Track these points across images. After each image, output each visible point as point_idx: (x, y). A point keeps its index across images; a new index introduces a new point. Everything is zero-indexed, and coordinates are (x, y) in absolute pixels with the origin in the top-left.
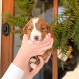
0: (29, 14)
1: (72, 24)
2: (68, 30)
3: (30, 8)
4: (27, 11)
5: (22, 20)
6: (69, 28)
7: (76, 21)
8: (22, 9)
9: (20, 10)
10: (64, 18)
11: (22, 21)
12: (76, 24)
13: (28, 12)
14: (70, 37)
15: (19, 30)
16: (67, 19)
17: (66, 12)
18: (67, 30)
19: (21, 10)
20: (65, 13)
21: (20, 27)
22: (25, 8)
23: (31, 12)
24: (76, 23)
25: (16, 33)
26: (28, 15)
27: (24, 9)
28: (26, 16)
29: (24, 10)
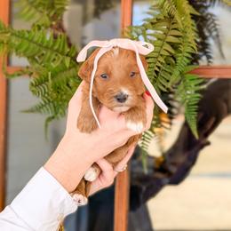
0: (54, 23)
1: (170, 53)
2: (159, 68)
3: (58, 7)
4: (48, 15)
5: (36, 39)
6: (162, 63)
7: (180, 44)
8: (36, 7)
9: (29, 10)
10: (151, 35)
11: (36, 43)
12: (181, 52)
13: (53, 18)
14: (164, 86)
15: (28, 67)
16: (159, 39)
17: (155, 21)
18: (157, 69)
19: (33, 10)
20: (152, 24)
21: (28, 58)
22: (44, 5)
23: (59, 18)
24: (182, 49)
25: (19, 75)
26: (51, 26)
27: (41, 8)
28: (47, 28)
29: (41, 12)
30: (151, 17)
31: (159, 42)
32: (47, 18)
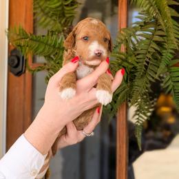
0: (65, 28)
1: (156, 50)
2: (147, 62)
3: (67, 15)
4: (60, 23)
5: (50, 42)
6: (150, 59)
8: (51, 17)
9: (45, 19)
10: (139, 35)
11: (50, 45)
12: (166, 49)
13: (64, 25)
14: (153, 78)
15: (45, 64)
16: (147, 39)
17: (143, 24)
18: (145, 63)
19: (48, 19)
20: (141, 26)
21: (45, 57)
22: (56, 15)
23: (69, 24)
24: (166, 46)
25: (39, 70)
26: (63, 31)
27: (54, 18)
29: (54, 20)
30: (141, 21)
31: (147, 41)
32: (59, 25)
